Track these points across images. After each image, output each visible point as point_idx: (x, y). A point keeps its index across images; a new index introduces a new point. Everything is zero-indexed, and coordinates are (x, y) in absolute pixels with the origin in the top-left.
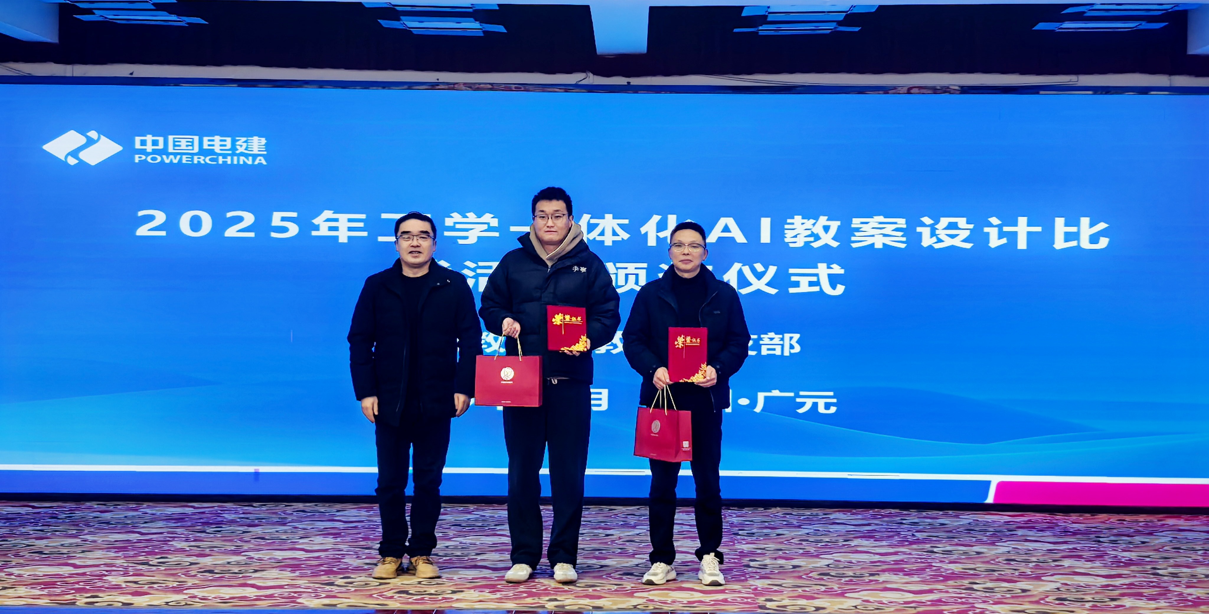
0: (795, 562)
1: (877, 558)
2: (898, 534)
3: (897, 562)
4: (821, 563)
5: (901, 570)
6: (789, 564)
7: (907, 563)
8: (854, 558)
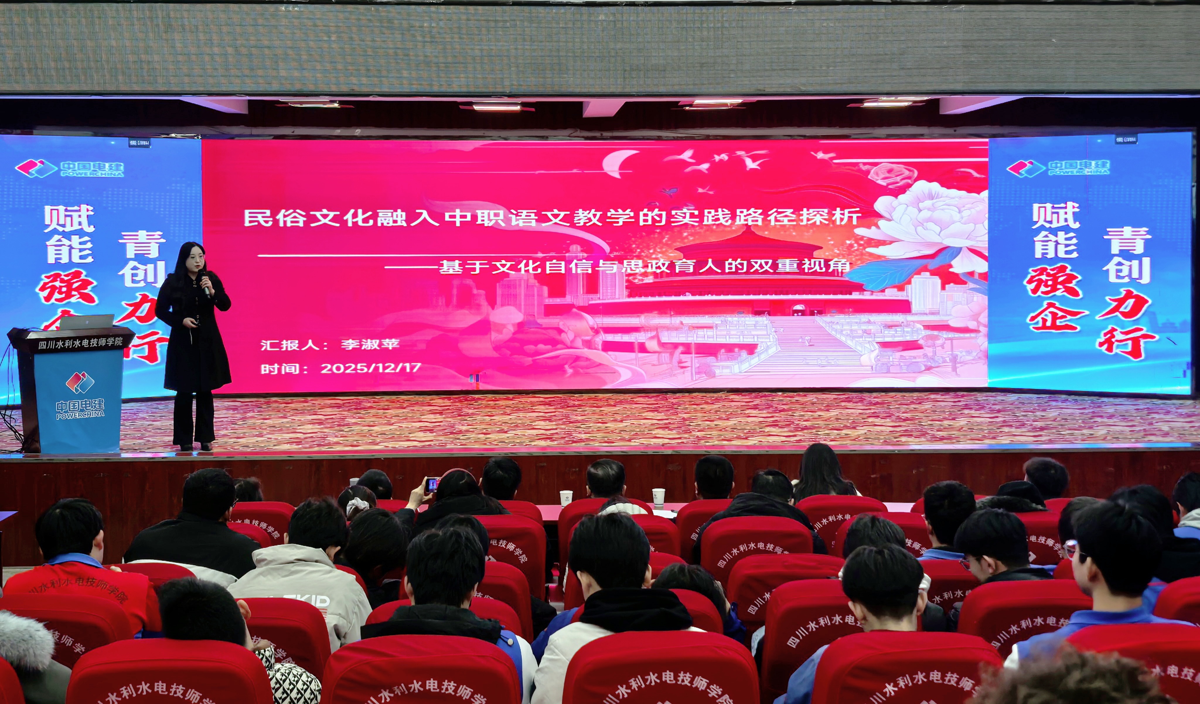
0: (715, 423)
1: (762, 419)
2: (772, 406)
3: (774, 421)
4: (731, 423)
5: (777, 425)
6: (712, 424)
7: (779, 421)
8: (750, 420)
